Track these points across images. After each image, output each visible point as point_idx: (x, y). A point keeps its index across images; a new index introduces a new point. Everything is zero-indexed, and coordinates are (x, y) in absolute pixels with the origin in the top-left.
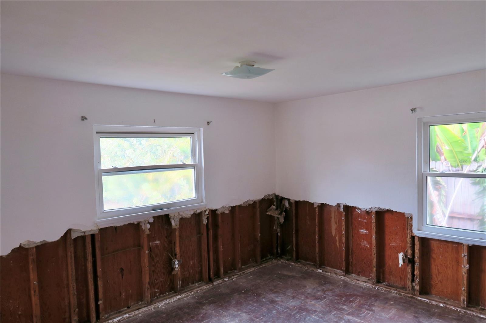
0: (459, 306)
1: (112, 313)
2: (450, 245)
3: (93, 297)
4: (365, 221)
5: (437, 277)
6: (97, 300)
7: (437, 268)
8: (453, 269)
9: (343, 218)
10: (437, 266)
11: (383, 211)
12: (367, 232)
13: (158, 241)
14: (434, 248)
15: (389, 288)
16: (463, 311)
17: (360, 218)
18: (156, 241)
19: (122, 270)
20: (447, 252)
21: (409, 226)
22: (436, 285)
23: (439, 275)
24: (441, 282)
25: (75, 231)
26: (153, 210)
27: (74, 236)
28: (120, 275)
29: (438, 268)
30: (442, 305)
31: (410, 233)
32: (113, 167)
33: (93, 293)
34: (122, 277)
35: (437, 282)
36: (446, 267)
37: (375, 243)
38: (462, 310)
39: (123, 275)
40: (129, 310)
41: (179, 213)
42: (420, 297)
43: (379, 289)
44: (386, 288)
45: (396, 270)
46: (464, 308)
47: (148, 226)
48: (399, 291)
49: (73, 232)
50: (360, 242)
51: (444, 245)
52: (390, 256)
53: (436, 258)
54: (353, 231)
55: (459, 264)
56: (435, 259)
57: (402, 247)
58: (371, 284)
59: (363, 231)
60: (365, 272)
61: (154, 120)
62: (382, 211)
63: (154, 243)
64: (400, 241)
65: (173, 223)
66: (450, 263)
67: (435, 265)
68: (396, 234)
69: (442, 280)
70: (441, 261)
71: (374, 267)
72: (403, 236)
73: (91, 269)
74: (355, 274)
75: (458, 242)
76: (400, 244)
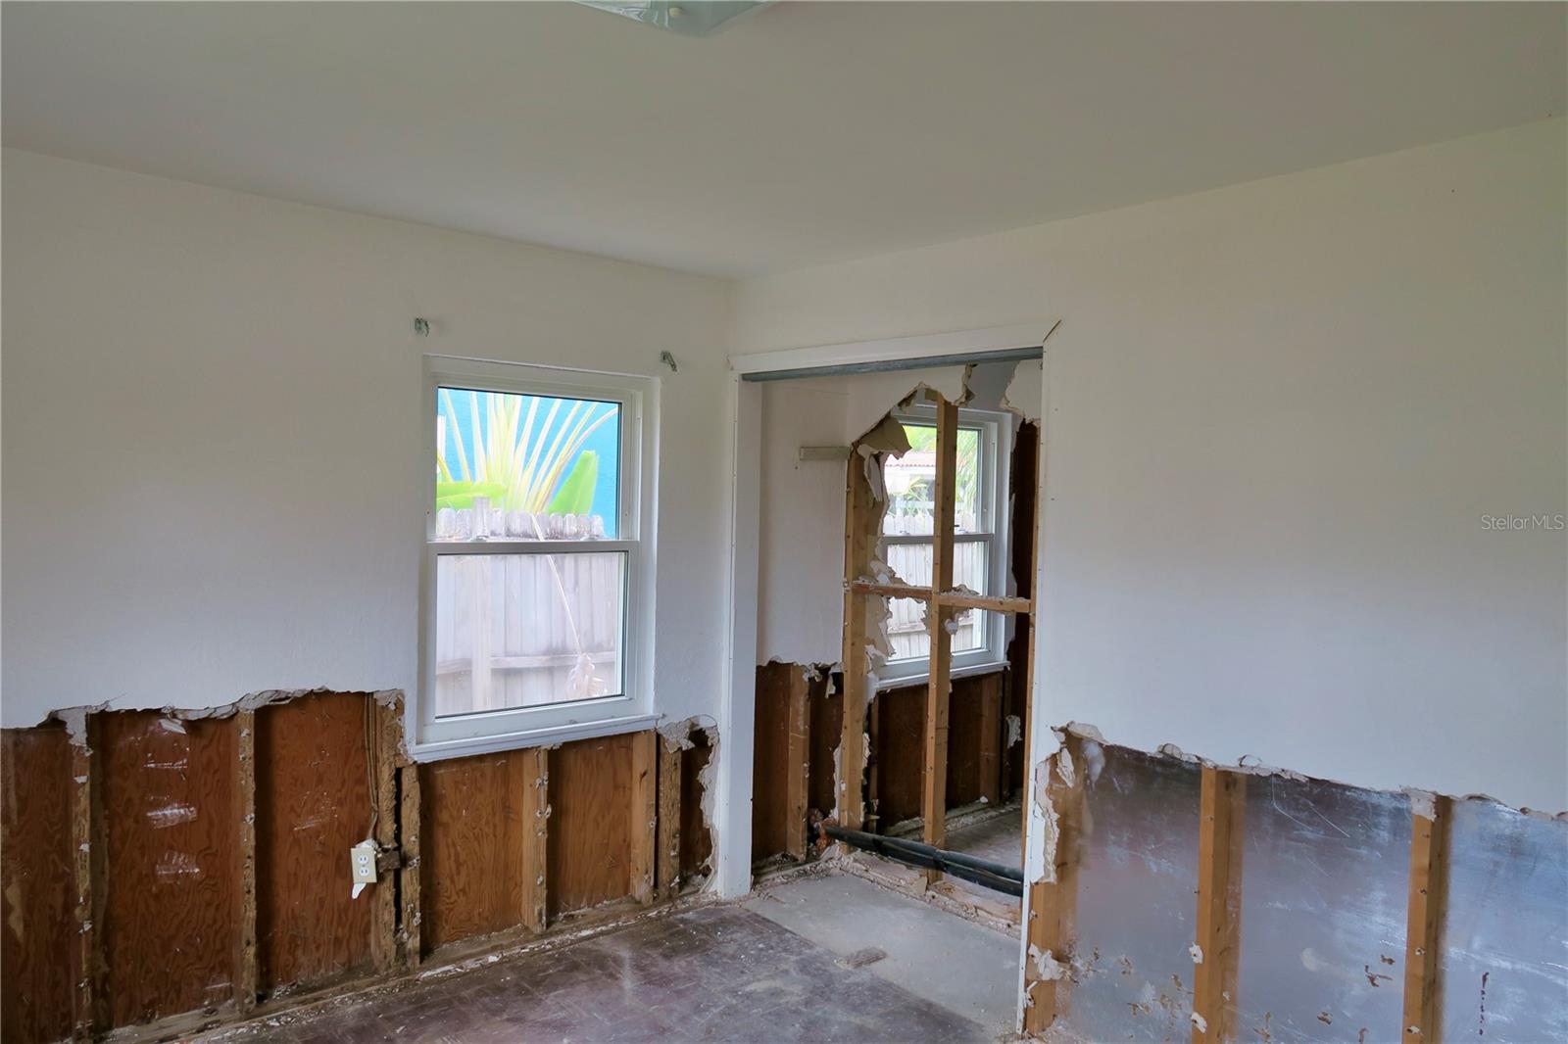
0: (531, 937)
2: (487, 765)
4: (179, 765)
5: (452, 881)
7: (452, 851)
8: (495, 836)
9: (81, 779)
10: (454, 845)
11: (287, 701)
12: (191, 813)
14: (444, 792)
15: (315, 994)
16: (546, 944)
17: (152, 758)
20: (481, 791)
21: (388, 734)
22: (450, 910)
23: (458, 873)
24: (465, 893)
29: (456, 850)
30: (492, 959)
31: (392, 759)
35: (454, 897)
36: (477, 839)
37: (253, 842)
38: (540, 942)
42: (429, 970)
43: (283, 1018)
44: (304, 1003)
45: (318, 919)
46: (542, 936)
48: (354, 989)
50: (154, 866)
51: (473, 770)
52: (295, 874)
53: (450, 821)
54: (110, 827)
55: (512, 816)
56: (446, 825)
57: (339, 825)
58: (235, 1021)
59: (168, 812)
60: (178, 992)
62: (283, 703)
64: (332, 805)
66: (487, 823)
67: (448, 846)
68: (320, 781)
69: (467, 886)
70: (466, 824)
71: (248, 944)
72: (343, 785)
74: (125, 1023)
75: (485, 753)
76: (333, 813)
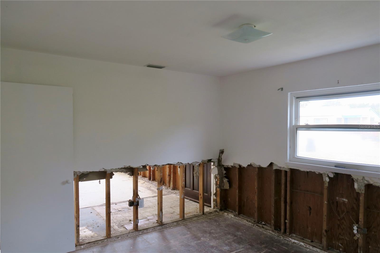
1: (299, 237)
3: (283, 215)
6: (285, 219)
13: (346, 199)
18: (343, 198)
19: (310, 209)
25: (276, 165)
26: (336, 166)
27: (275, 168)
28: (308, 212)
32: (306, 124)
33: (283, 212)
34: (310, 215)
39: (310, 213)
40: (311, 244)
41: (363, 177)
47: (327, 180)
49: (274, 165)
61: (338, 81)
63: (341, 199)
65: (356, 186)
73: (283, 195)
